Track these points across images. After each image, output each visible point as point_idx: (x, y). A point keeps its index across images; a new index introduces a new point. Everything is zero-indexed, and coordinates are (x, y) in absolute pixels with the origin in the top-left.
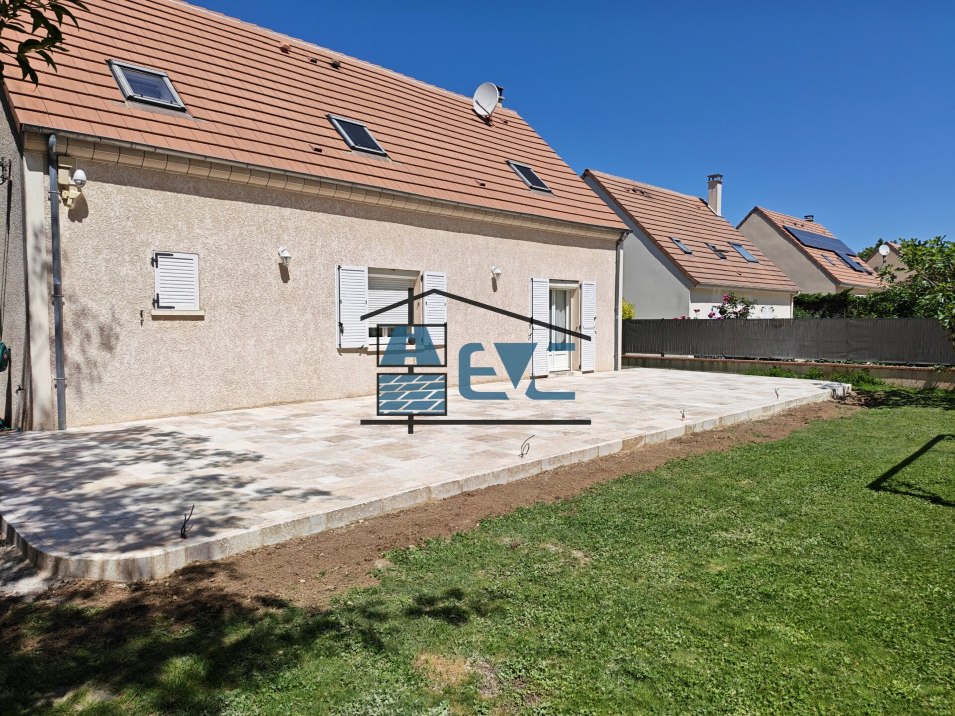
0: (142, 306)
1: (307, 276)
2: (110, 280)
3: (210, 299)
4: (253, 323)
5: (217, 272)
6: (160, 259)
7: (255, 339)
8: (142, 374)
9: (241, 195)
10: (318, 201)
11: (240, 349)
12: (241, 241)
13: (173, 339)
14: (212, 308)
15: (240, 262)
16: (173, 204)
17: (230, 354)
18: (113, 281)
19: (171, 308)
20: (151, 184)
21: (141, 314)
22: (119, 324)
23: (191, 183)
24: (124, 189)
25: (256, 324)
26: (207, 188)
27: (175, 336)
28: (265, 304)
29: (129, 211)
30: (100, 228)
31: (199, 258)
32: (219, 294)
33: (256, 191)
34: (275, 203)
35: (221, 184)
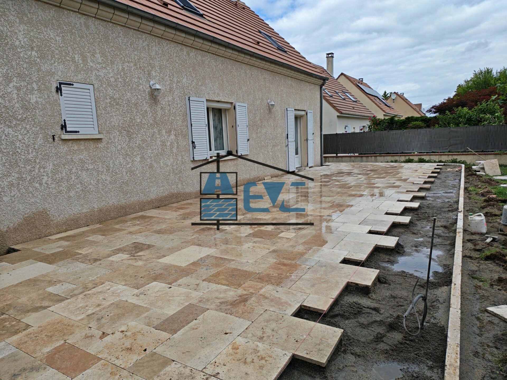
0: (53, 131)
1: (169, 105)
2: (22, 108)
3: (105, 124)
4: (138, 144)
5: (109, 100)
6: (64, 88)
7: (140, 156)
8: (59, 192)
9: (121, 35)
10: (173, 45)
11: (130, 165)
12: (124, 75)
13: (80, 159)
14: (108, 132)
15: (124, 92)
16: (69, 38)
17: (124, 169)
18: (25, 108)
19: (76, 132)
20: (49, 17)
21: (54, 139)
22: (34, 149)
23: (83, 19)
24: (26, 19)
25: (139, 144)
26: (95, 25)
27: (82, 157)
28: (144, 128)
29: (32, 41)
30: (7, 56)
31: (94, 88)
32: (112, 120)
33: (131, 32)
34: (144, 44)
35: (105, 23)
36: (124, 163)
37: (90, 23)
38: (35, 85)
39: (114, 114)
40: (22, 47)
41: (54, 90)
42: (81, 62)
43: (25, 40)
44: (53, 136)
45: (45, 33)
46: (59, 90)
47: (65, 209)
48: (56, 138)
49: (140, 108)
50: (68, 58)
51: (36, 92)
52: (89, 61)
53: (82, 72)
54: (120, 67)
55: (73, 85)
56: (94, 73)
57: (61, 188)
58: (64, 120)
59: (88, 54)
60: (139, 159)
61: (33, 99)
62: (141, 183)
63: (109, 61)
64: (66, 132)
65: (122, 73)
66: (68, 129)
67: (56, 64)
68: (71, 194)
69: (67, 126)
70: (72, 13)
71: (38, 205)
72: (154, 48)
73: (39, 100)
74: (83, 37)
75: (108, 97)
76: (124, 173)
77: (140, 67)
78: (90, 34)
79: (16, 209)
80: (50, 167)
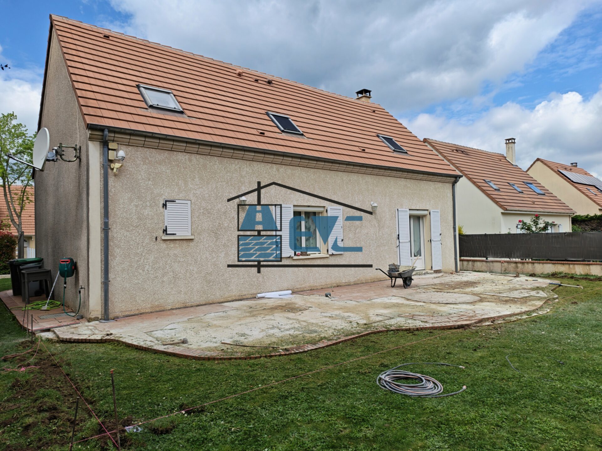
0: (157, 234)
2: (137, 219)
3: (197, 228)
4: (223, 243)
5: (202, 211)
6: (168, 204)
7: (224, 253)
8: (156, 277)
9: (217, 163)
10: (263, 164)
11: (215, 259)
12: (217, 191)
13: (174, 254)
14: (199, 234)
15: (216, 204)
16: (176, 170)
17: (209, 263)
18: (139, 219)
19: (174, 234)
20: (163, 158)
21: (156, 239)
22: (142, 246)
23: (187, 156)
24: (147, 161)
25: (225, 243)
26: (196, 159)
27: (176, 252)
28: (231, 230)
29: (150, 175)
30: (132, 186)
31: (191, 202)
32: (203, 225)
33: (226, 160)
34: (236, 167)
35: (205, 156)
36: (210, 258)
37: (193, 158)
38: (148, 204)
39: (205, 220)
40: (143, 179)
41: (161, 205)
42: (183, 185)
43: (145, 174)
44: (156, 237)
45: (159, 169)
46: (165, 205)
47: (158, 290)
48: (158, 239)
49: (228, 215)
50: (174, 184)
51: (148, 208)
52: (189, 184)
53: (183, 192)
54: (214, 186)
55: (175, 201)
56: (192, 193)
57: (157, 274)
58: (166, 226)
59: (189, 179)
60: (223, 255)
61: (146, 212)
62: (223, 275)
63: (206, 183)
64: (167, 234)
65: (215, 190)
66: (168, 232)
67: (164, 188)
68: (165, 280)
69: (168, 230)
70: (180, 153)
71: (140, 285)
72: (245, 169)
73: (150, 213)
74: (186, 168)
75: (202, 208)
76: (209, 266)
77: (232, 184)
78: (192, 165)
79: (124, 287)
80: (152, 258)
